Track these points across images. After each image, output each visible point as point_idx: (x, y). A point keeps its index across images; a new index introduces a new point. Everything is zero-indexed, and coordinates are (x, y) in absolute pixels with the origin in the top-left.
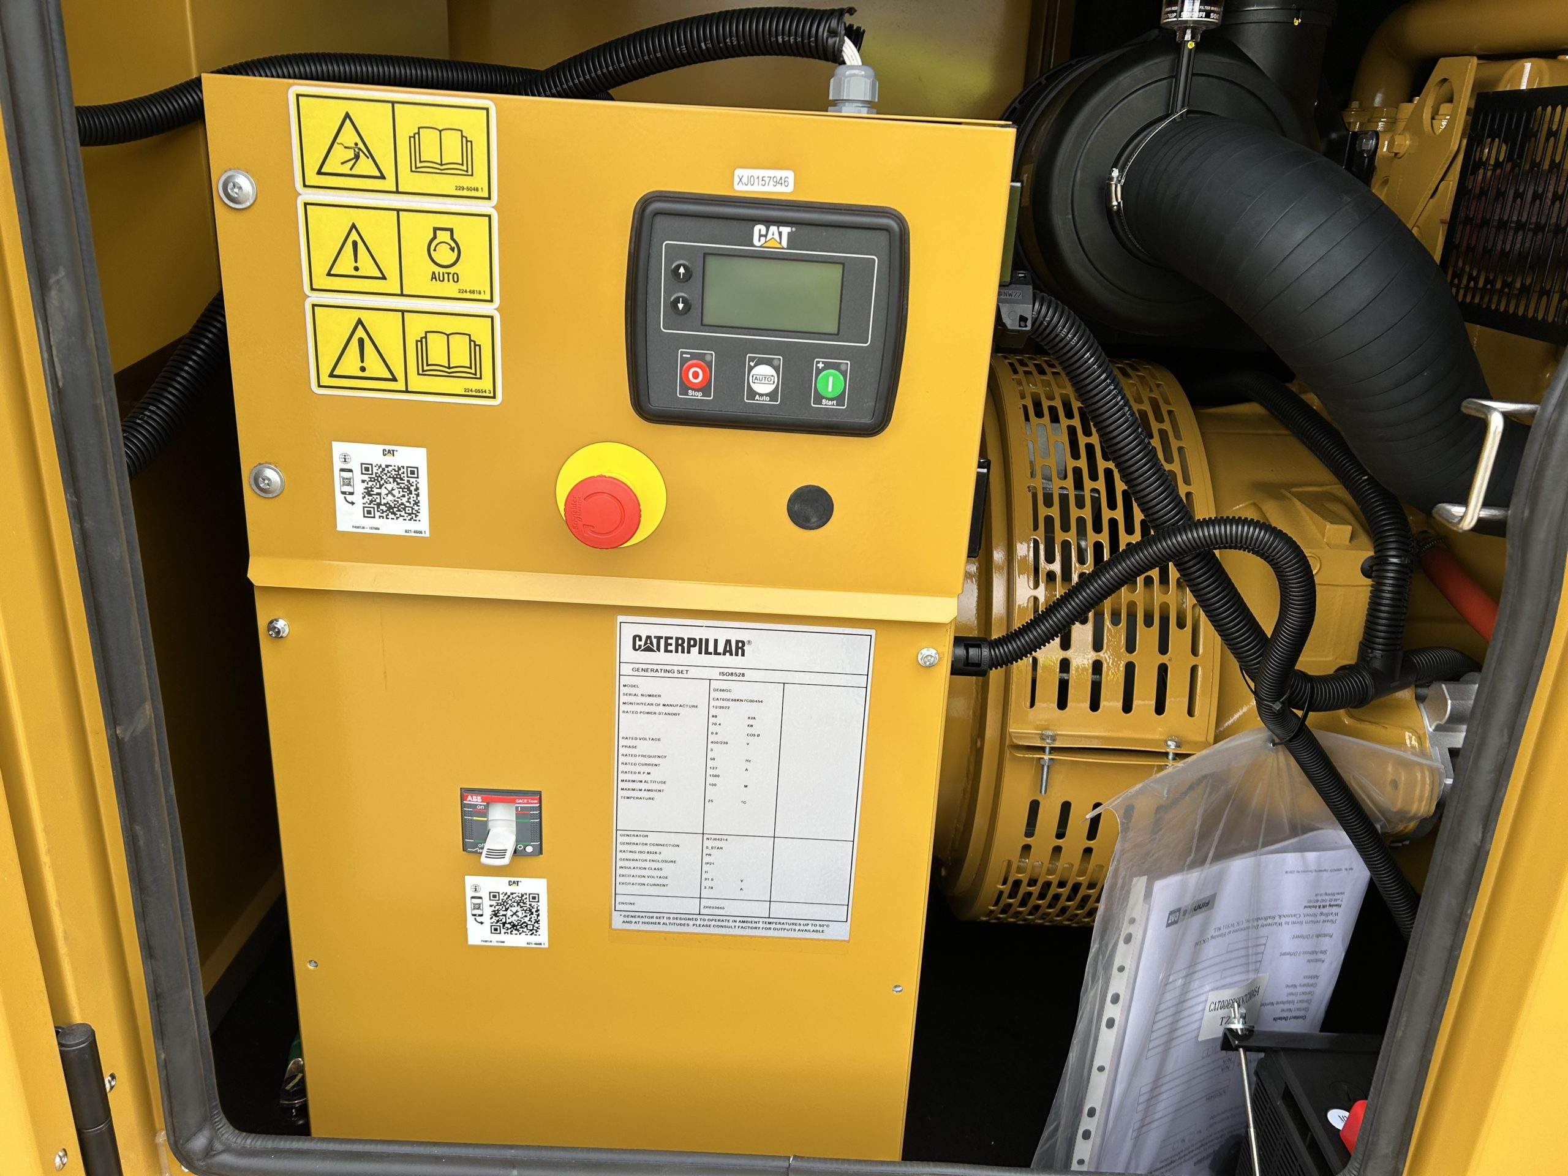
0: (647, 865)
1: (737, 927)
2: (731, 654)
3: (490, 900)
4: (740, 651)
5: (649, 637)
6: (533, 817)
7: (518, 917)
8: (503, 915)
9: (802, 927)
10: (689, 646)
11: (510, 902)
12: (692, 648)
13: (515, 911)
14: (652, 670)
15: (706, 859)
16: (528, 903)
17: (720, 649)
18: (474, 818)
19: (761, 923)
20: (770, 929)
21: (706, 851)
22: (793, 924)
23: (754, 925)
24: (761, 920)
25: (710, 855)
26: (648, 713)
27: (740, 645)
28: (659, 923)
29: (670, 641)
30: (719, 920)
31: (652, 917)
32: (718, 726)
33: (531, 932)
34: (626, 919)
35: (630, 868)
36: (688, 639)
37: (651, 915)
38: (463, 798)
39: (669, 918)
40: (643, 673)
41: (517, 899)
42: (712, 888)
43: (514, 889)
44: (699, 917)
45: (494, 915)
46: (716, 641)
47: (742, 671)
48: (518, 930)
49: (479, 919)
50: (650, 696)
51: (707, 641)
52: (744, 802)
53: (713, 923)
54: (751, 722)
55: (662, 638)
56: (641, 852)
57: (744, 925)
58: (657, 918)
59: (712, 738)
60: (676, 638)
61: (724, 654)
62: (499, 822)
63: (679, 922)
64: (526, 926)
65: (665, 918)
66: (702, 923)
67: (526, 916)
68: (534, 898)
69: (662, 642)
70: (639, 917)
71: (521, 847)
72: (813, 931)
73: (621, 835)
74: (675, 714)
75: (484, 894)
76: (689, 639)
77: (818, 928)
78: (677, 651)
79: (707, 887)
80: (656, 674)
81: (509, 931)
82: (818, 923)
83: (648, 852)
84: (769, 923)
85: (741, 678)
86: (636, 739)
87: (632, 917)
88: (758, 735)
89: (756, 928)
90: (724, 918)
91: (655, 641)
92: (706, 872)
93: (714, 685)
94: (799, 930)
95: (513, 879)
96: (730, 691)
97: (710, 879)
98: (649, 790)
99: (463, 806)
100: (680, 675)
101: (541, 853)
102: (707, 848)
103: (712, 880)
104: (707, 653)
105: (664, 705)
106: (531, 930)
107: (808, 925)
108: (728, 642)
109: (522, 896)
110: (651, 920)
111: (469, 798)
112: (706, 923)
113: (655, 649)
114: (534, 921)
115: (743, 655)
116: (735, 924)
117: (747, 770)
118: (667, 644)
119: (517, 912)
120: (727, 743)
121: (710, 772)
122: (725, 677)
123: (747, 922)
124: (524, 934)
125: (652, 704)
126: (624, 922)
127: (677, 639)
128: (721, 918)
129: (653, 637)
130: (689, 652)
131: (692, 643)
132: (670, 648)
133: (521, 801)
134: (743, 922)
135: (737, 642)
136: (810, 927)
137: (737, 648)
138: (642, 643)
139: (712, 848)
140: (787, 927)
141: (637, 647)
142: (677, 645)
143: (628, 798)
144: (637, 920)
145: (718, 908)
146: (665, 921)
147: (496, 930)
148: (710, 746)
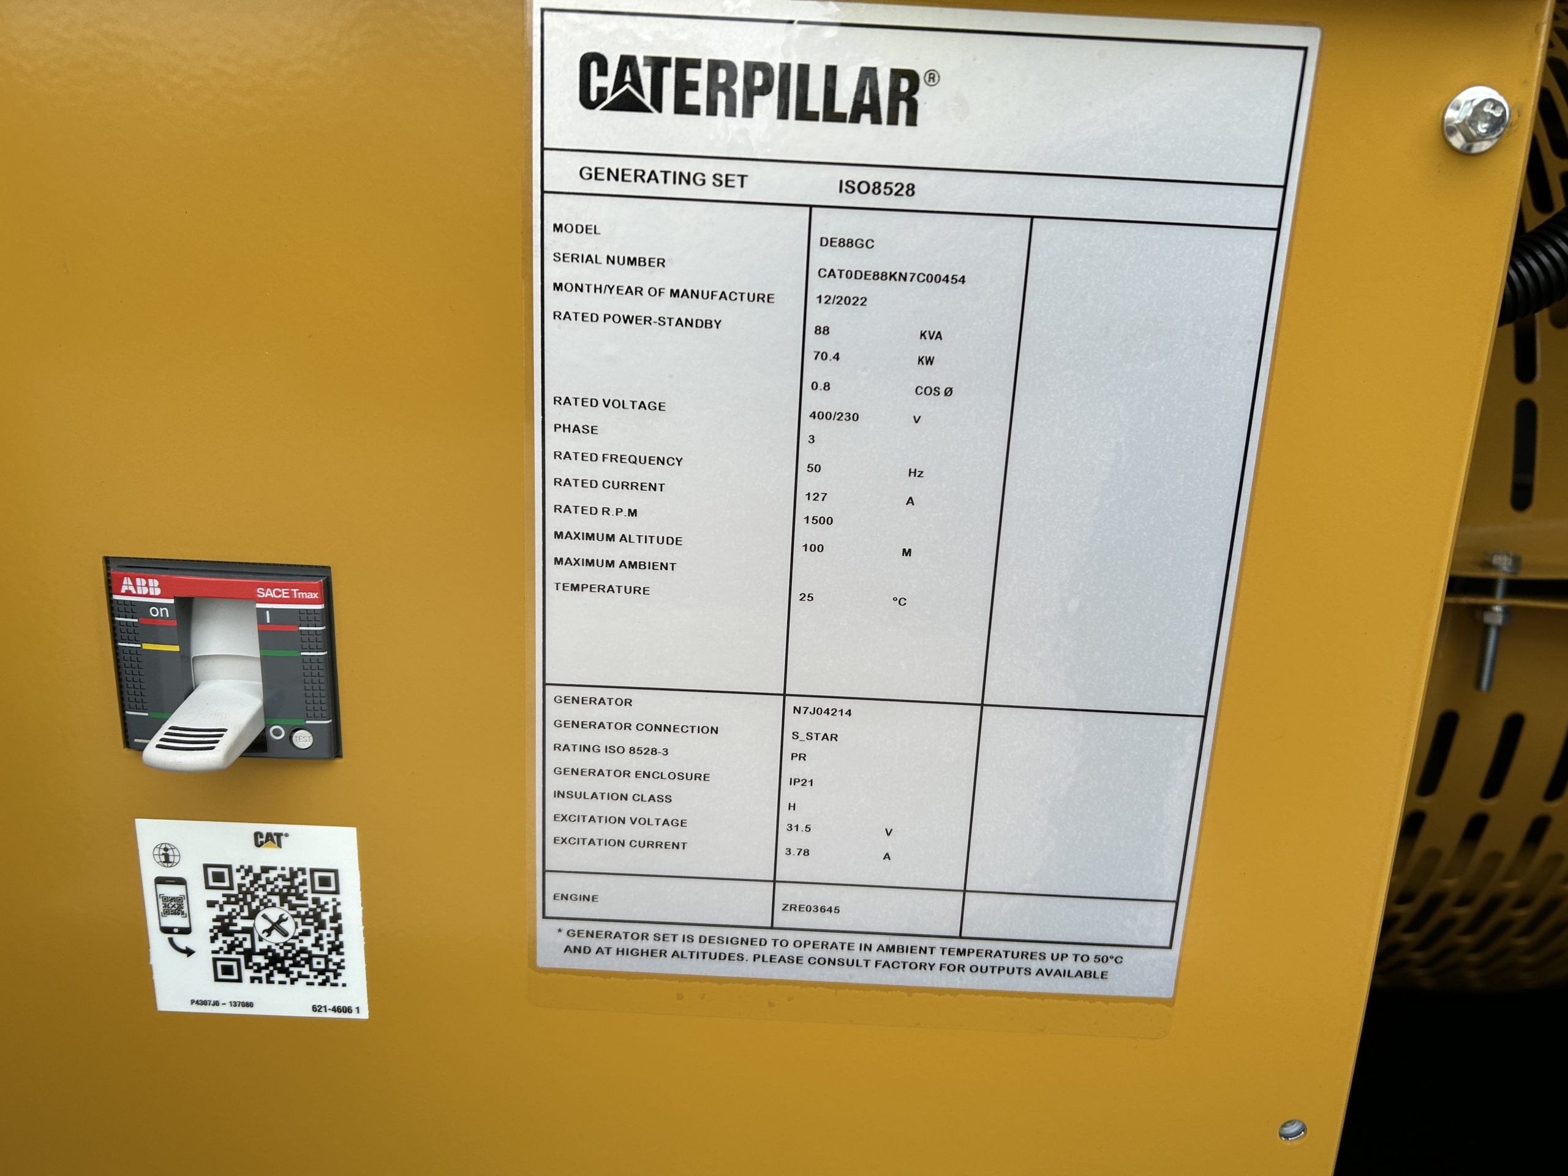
0: (629, 786)
1: (872, 964)
2: (876, 120)
3: (208, 887)
4: (903, 106)
5: (627, 62)
6: (307, 639)
7: (285, 934)
8: (245, 930)
9: (1048, 964)
10: (751, 92)
11: (261, 893)
12: (757, 99)
13: (275, 919)
14: (639, 175)
15: (793, 768)
16: (310, 896)
17: (844, 103)
18: (146, 646)
19: (938, 952)
20: (961, 968)
21: (791, 746)
22: (1024, 955)
23: (919, 958)
24: (939, 943)
25: (802, 757)
26: (628, 319)
27: (904, 85)
28: (663, 953)
29: (691, 75)
30: (824, 945)
31: (645, 936)
32: (831, 363)
33: (321, 978)
34: (574, 942)
35: (583, 795)
36: (747, 64)
37: (641, 929)
38: (111, 587)
39: (691, 939)
40: (613, 187)
41: (281, 883)
42: (807, 853)
43: (267, 856)
44: (770, 935)
45: (220, 929)
46: (831, 72)
47: (906, 177)
48: (288, 973)
49: (182, 941)
50: (632, 261)
51: (804, 70)
52: (900, 601)
53: (808, 952)
54: (928, 348)
55: (666, 62)
56: (611, 749)
57: (891, 957)
58: (657, 937)
59: (814, 401)
60: (710, 62)
61: (855, 119)
62: (219, 665)
63: (715, 948)
64: (309, 961)
65: (679, 939)
66: (779, 951)
67: (306, 933)
68: (325, 882)
69: (669, 75)
70: (608, 934)
71: (277, 733)
72: (1079, 973)
73: (558, 700)
74: (707, 324)
75: (189, 869)
76: (751, 67)
77: (1091, 966)
78: (712, 111)
79: (794, 851)
80: (651, 189)
81: (263, 974)
82: (1092, 951)
83: (632, 750)
84: (963, 953)
85: (904, 202)
86: (594, 403)
87: (590, 934)
88: (949, 392)
89: (922, 966)
90: (838, 938)
91: (646, 75)
92: (792, 807)
93: (828, 224)
94: (1040, 972)
95: (265, 828)
96: (867, 244)
97: (802, 827)
98: (633, 565)
99: (114, 608)
100: (723, 193)
101: (337, 752)
102: (795, 735)
103: (808, 828)
104: (804, 114)
105: (674, 293)
106: (321, 972)
107: (1064, 956)
108: (868, 74)
109: (294, 874)
110: (642, 945)
111: (127, 584)
112: (791, 951)
113: (647, 101)
114: (327, 947)
115: (912, 121)
116: (866, 955)
117: (910, 501)
118: (683, 86)
119: (281, 919)
120: (855, 417)
121: (806, 508)
122: (856, 199)
123: (901, 949)
124: (303, 981)
125: (639, 291)
126: (567, 949)
127: (714, 66)
128: (831, 938)
129: (640, 61)
130: (748, 112)
131: (759, 79)
132: (691, 98)
133: (270, 593)
134: (891, 949)
135: (897, 75)
136: (1069, 964)
137: (895, 95)
138: (608, 82)
139: (809, 736)
140: (1009, 962)
141: (594, 97)
142: (713, 85)
143: (575, 588)
144: (604, 943)
145: (823, 910)
146: (679, 946)
147: (227, 970)
148: (810, 426)
